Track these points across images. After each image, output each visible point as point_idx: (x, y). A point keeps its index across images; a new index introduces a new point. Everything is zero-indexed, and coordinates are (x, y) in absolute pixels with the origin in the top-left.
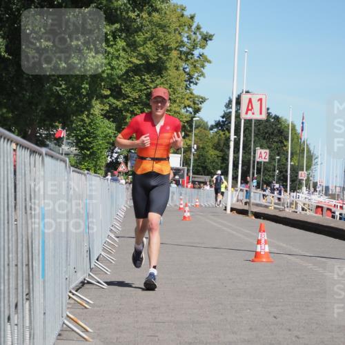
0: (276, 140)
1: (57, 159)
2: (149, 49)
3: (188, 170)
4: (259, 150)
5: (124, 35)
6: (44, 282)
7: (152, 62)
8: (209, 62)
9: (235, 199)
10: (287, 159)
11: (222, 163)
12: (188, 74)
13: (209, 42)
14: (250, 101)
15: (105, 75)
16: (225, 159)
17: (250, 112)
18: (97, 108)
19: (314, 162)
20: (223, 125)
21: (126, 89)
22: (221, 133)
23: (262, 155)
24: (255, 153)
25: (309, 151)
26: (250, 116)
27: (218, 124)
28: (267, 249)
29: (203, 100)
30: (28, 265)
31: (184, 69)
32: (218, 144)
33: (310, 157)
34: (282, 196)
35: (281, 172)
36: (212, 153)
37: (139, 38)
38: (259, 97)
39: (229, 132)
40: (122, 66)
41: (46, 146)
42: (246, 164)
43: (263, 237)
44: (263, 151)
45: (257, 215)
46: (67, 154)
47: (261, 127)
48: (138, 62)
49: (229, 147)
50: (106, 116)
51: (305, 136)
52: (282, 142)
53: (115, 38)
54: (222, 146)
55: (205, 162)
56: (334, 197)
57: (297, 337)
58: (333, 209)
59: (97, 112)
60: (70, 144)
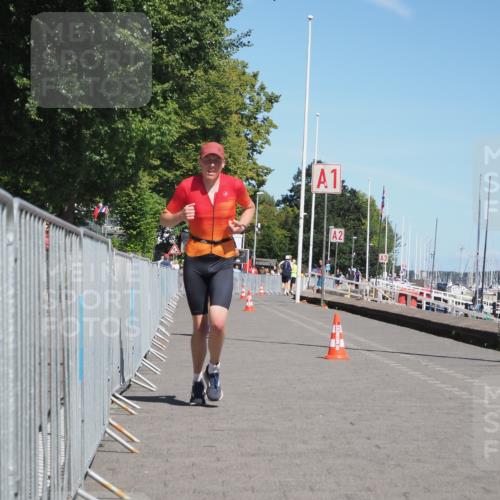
0: (352, 217)
1: (97, 240)
2: (205, 112)
3: (251, 253)
4: (333, 230)
5: (176, 96)
6: (82, 384)
7: (209, 127)
8: (275, 127)
9: (305, 286)
10: (365, 240)
11: (291, 244)
12: (251, 141)
13: (275, 104)
14: (323, 173)
15: (154, 142)
16: (294, 240)
17: (322, 186)
18: (145, 180)
19: (396, 243)
20: (291, 200)
21: (179, 158)
22: (290, 209)
23: (337, 235)
24: (328, 233)
25: (390, 230)
26: (322, 190)
27: (285, 200)
28: (342, 345)
29: (268, 171)
30: (62, 364)
31: (246, 135)
32: (286, 221)
33: (392, 238)
34: (360, 283)
35: (358, 254)
36: (279, 233)
37: (194, 100)
38: (333, 168)
39: (299, 208)
40: (174, 131)
41: (84, 224)
42: (318, 245)
43: (338, 329)
44: (338, 230)
45: (332, 305)
46: (110, 234)
47: (336, 203)
48: (192, 127)
49: (298, 226)
50: (155, 189)
51: (386, 213)
52: (359, 220)
53: (165, 99)
54: (290, 225)
55: (270, 243)
56: (420, 283)
57: (377, 446)
58: (419, 298)
59: (144, 185)
60: (114, 223)
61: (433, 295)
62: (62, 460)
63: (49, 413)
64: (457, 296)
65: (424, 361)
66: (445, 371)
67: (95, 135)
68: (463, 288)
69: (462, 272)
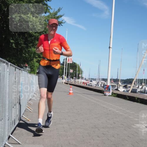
0: (74, 68)
1: (25, 71)
4: (70, 70)
10: (77, 72)
14: (69, 59)
16: (63, 72)
20: (63, 64)
25: (82, 70)
26: (69, 62)
28: (72, 92)
33: (82, 72)
34: (76, 80)
35: (75, 75)
41: (23, 68)
42: (68, 73)
43: (71, 89)
45: (70, 84)
46: (28, 70)
47: (71, 65)
49: (64, 69)
51: (81, 67)
52: (76, 68)
54: (62, 69)
56: (87, 80)
57: (78, 111)
58: (87, 83)
59: (35, 61)
60: (29, 68)
61: (89, 83)
62: (17, 114)
63: (15, 105)
64: (94, 83)
65: (87, 95)
66: (92, 97)
67: (25, 51)
68: (95, 82)
69: (95, 78)
